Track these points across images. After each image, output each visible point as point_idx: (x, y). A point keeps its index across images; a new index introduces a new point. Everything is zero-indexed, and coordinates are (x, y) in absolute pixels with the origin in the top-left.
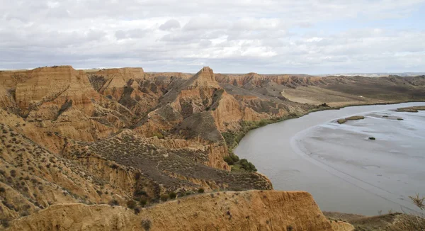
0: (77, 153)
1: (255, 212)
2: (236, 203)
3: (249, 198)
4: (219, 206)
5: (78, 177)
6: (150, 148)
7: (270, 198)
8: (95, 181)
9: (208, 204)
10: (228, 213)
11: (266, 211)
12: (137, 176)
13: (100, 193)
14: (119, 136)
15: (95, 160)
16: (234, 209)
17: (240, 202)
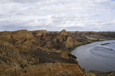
0: (24, 53)
1: (59, 70)
2: (53, 67)
3: (57, 65)
4: (47, 67)
5: (23, 59)
7: (64, 66)
8: (27, 60)
10: (50, 69)
11: (62, 69)
12: (40, 59)
14: (36, 48)
16: (52, 68)
17: (54, 67)
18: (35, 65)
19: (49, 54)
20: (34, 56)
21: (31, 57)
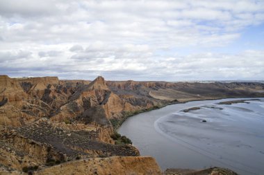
0: (6, 135)
1: (115, 171)
2: (102, 166)
3: (111, 162)
4: (89, 168)
5: (5, 151)
6: (58, 130)
7: (126, 162)
8: (17, 154)
9: (82, 167)
10: (96, 173)
11: (123, 170)
12: (49, 149)
13: (20, 162)
14: (38, 122)
15: (19, 139)
16: (100, 170)
18: (59, 165)
19: (69, 135)
20: (33, 143)
21: (24, 146)
